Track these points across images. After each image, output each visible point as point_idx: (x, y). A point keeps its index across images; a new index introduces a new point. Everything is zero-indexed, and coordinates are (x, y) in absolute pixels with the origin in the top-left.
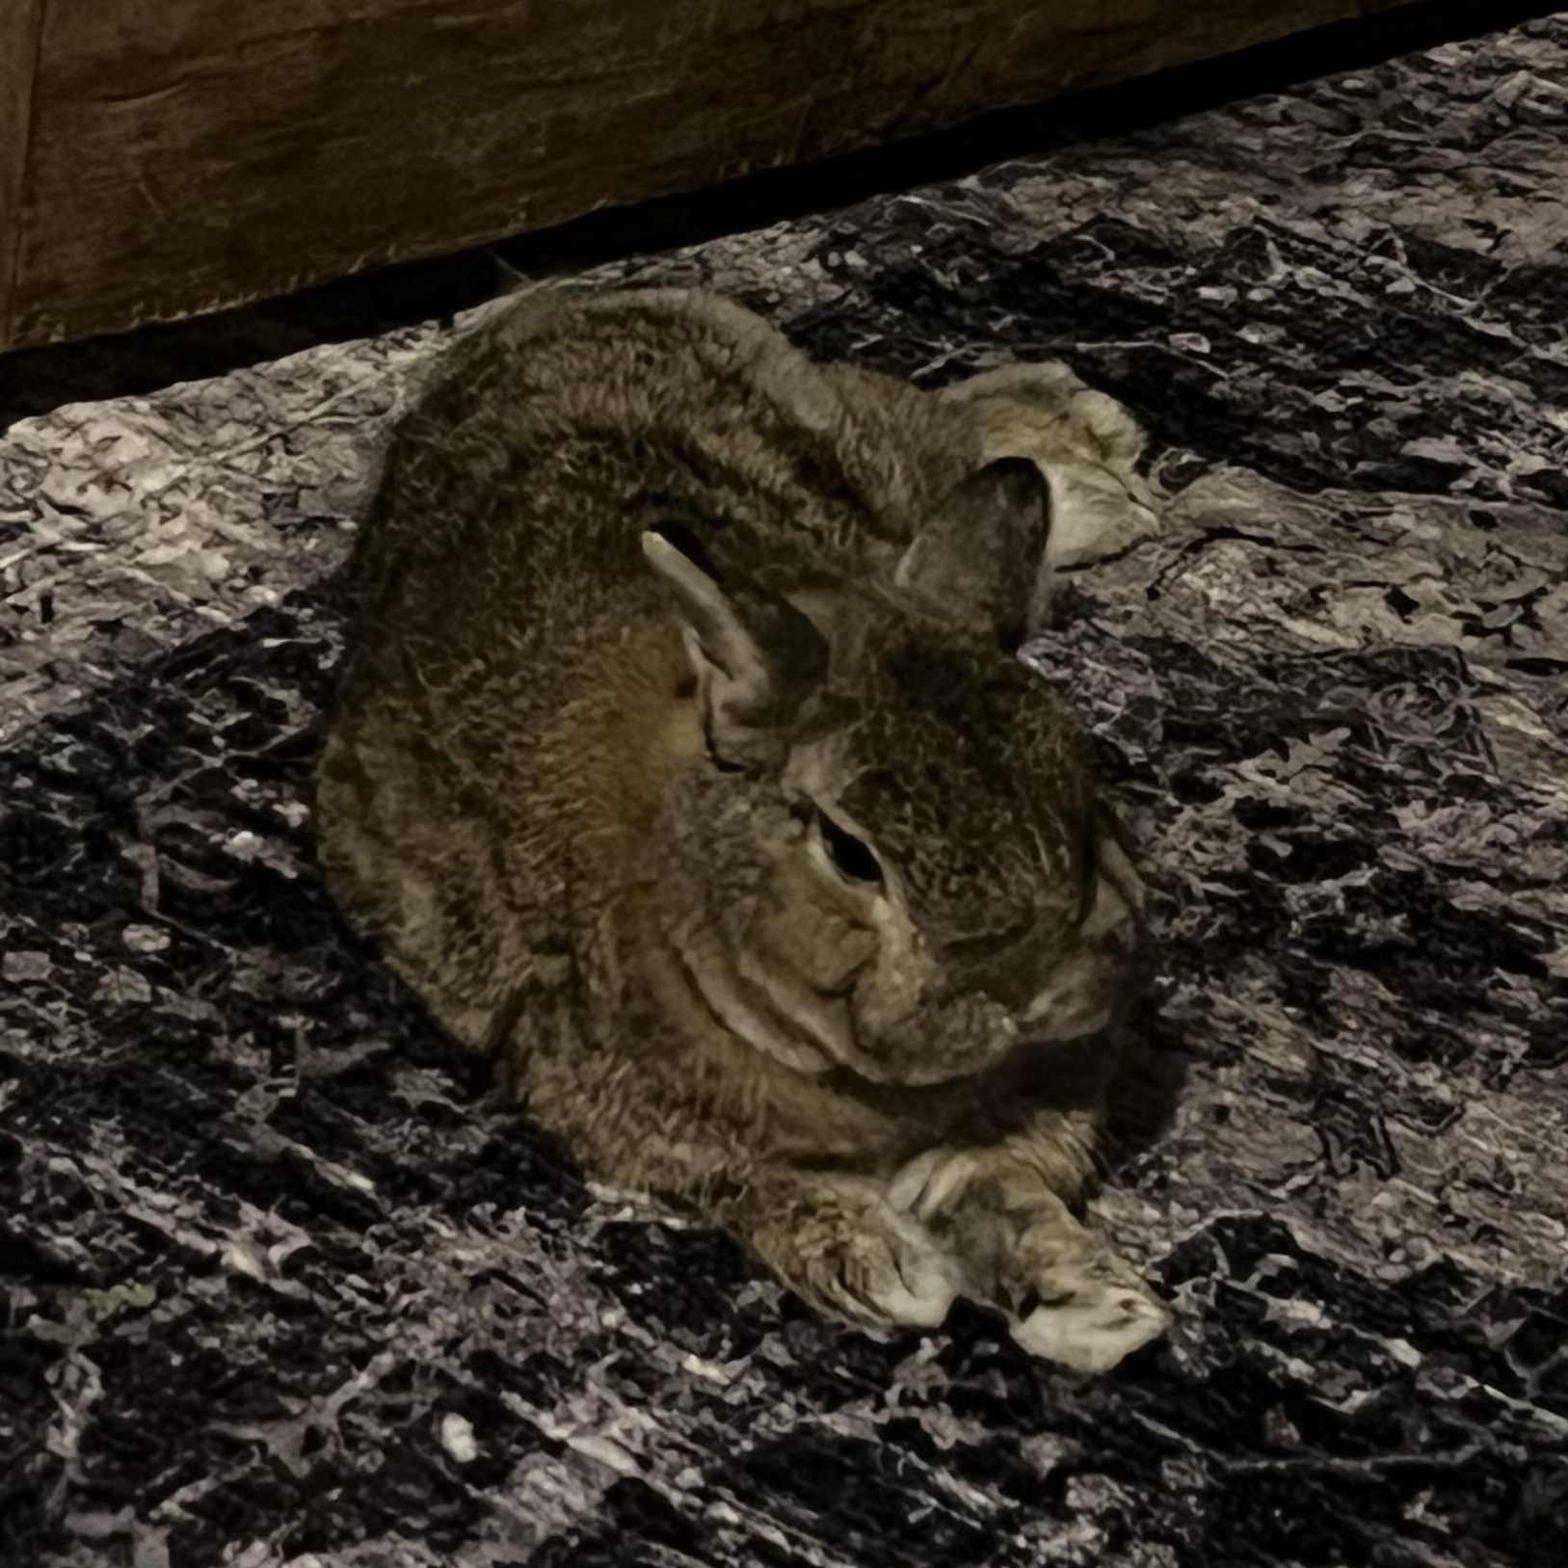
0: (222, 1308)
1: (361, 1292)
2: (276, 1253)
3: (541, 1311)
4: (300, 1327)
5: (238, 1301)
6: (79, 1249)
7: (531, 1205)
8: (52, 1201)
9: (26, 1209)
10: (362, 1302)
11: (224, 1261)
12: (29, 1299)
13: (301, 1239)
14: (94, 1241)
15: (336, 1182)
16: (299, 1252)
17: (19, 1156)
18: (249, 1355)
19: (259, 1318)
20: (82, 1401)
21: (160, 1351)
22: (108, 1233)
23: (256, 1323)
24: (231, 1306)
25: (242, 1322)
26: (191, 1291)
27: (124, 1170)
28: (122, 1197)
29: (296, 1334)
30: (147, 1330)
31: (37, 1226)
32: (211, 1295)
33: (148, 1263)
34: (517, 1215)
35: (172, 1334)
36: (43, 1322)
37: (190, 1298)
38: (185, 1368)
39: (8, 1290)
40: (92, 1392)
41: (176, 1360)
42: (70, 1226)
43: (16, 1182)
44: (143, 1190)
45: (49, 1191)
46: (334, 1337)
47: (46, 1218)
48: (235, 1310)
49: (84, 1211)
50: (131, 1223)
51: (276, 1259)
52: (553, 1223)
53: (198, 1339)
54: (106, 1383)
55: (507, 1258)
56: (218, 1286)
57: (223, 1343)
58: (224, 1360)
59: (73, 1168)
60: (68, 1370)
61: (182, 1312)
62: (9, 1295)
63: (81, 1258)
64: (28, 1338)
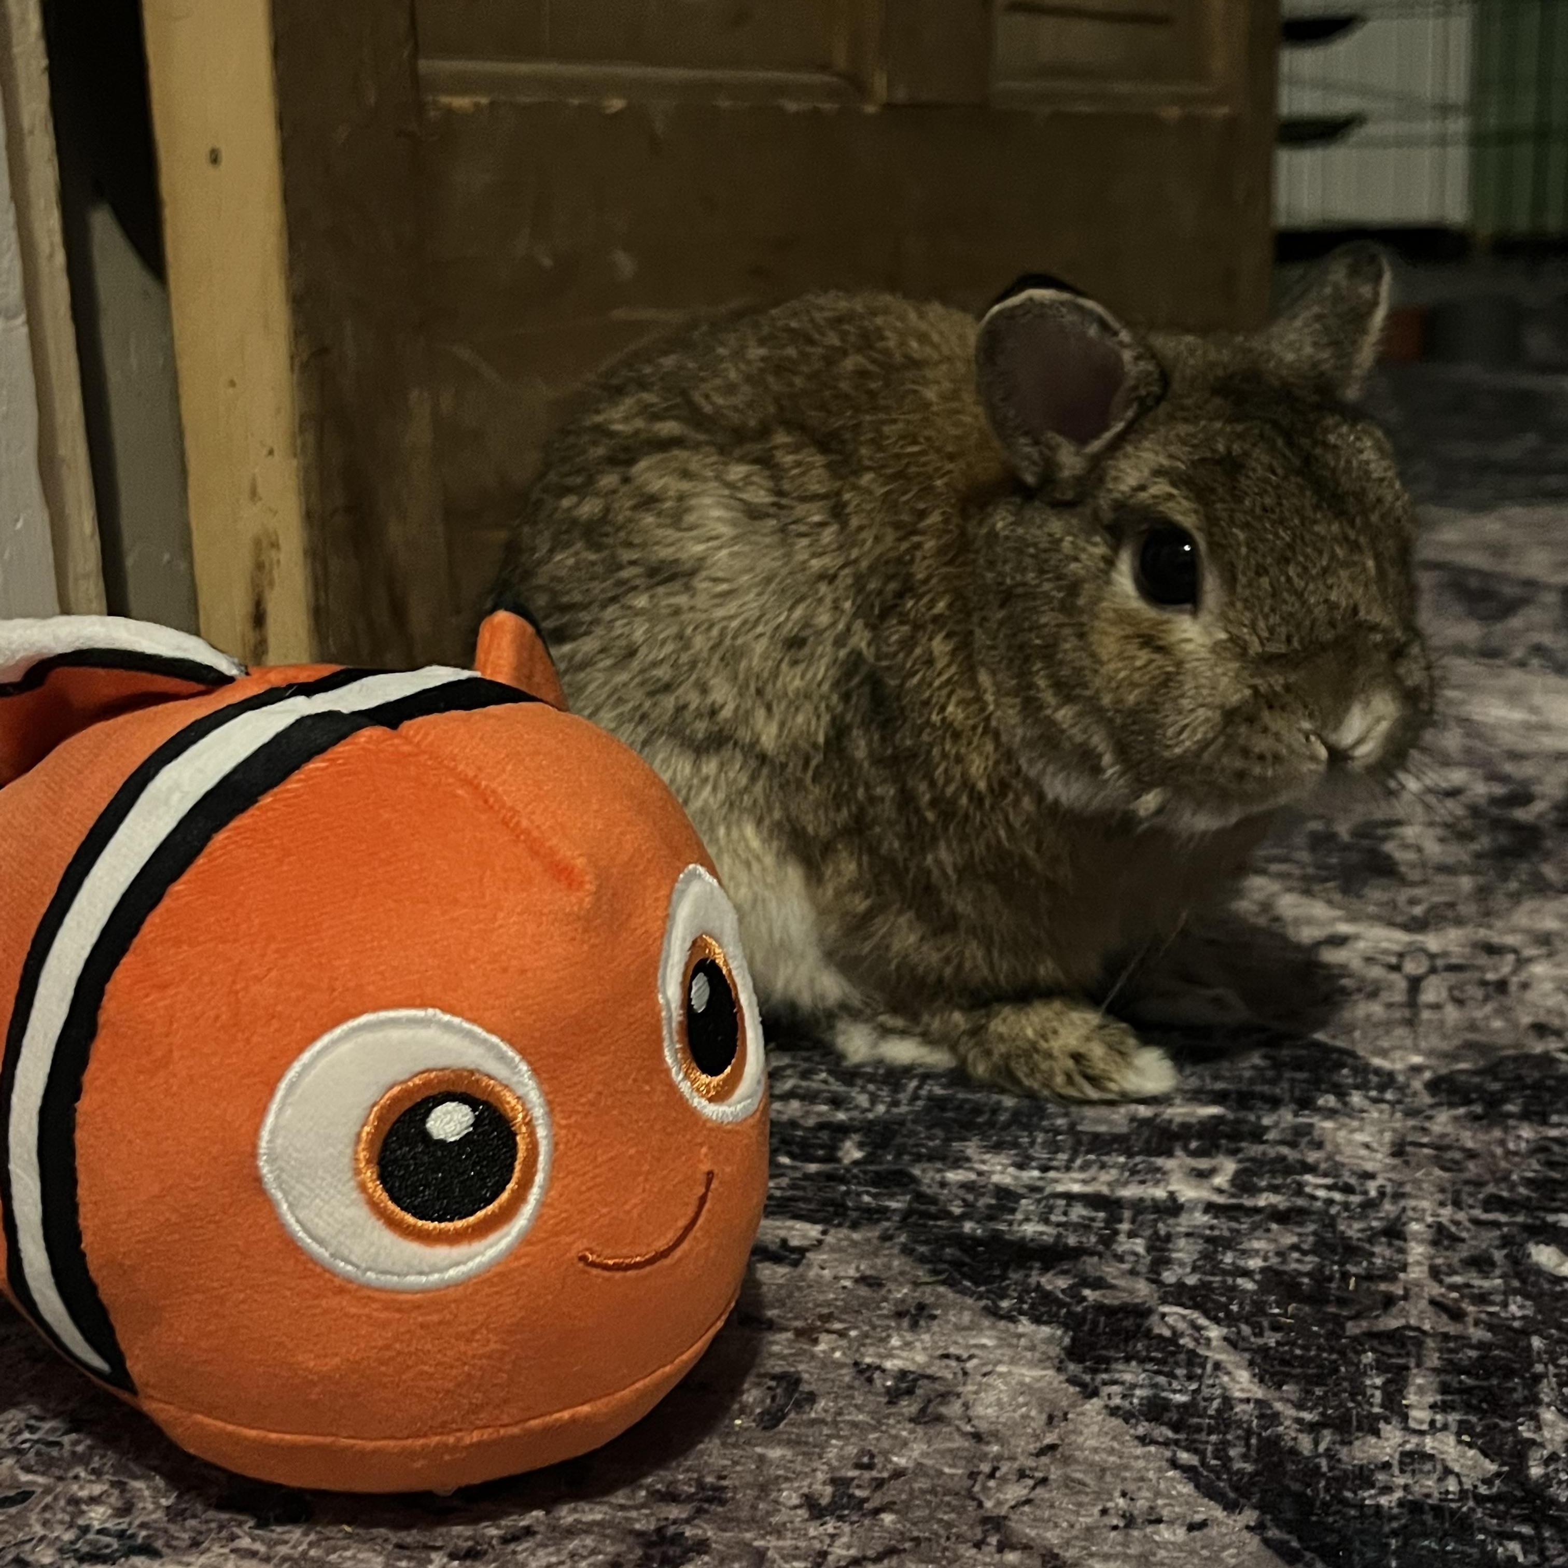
0: (1226, 1233)
1: (1329, 1188)
2: (1220, 1181)
3: (1472, 1154)
4: (1311, 1228)
5: (1234, 1225)
6: (1050, 1230)
7: (1357, 1087)
8: (980, 1204)
9: (966, 1216)
10: (1337, 1196)
11: (1182, 1199)
12: (1063, 1283)
13: (1229, 1166)
14: (1053, 1218)
15: (1192, 1120)
16: (1237, 1174)
17: (914, 1180)
18: (1298, 1261)
19: (1268, 1230)
20: (1214, 1343)
21: (1224, 1282)
22: (1059, 1211)
23: (1270, 1235)
24: (1231, 1230)
25: (1259, 1239)
26: (1182, 1229)
27: (1021, 1166)
28: (1040, 1183)
29: (1315, 1233)
30: (1188, 1270)
31: (994, 1225)
32: (1205, 1227)
33: (1120, 1221)
34: (1356, 1098)
35: (1214, 1267)
36: (1098, 1293)
37: (1188, 1235)
38: (1264, 1288)
39: (1033, 1280)
40: (1215, 1332)
41: (1248, 1285)
42: (1019, 1216)
43: (933, 1201)
44: (1052, 1174)
45: (970, 1197)
46: (1350, 1226)
47: (991, 1218)
48: (1238, 1231)
49: (1017, 1202)
50: (1070, 1197)
51: (1226, 1187)
52: (1389, 1096)
53: (1241, 1263)
54: (1217, 1321)
55: (1394, 1130)
56: (1201, 1219)
57: (1265, 1259)
58: (1285, 1272)
59: (973, 1176)
60: (1170, 1320)
61: (1199, 1248)
62: (1039, 1284)
63: (1059, 1235)
64: (1099, 1308)
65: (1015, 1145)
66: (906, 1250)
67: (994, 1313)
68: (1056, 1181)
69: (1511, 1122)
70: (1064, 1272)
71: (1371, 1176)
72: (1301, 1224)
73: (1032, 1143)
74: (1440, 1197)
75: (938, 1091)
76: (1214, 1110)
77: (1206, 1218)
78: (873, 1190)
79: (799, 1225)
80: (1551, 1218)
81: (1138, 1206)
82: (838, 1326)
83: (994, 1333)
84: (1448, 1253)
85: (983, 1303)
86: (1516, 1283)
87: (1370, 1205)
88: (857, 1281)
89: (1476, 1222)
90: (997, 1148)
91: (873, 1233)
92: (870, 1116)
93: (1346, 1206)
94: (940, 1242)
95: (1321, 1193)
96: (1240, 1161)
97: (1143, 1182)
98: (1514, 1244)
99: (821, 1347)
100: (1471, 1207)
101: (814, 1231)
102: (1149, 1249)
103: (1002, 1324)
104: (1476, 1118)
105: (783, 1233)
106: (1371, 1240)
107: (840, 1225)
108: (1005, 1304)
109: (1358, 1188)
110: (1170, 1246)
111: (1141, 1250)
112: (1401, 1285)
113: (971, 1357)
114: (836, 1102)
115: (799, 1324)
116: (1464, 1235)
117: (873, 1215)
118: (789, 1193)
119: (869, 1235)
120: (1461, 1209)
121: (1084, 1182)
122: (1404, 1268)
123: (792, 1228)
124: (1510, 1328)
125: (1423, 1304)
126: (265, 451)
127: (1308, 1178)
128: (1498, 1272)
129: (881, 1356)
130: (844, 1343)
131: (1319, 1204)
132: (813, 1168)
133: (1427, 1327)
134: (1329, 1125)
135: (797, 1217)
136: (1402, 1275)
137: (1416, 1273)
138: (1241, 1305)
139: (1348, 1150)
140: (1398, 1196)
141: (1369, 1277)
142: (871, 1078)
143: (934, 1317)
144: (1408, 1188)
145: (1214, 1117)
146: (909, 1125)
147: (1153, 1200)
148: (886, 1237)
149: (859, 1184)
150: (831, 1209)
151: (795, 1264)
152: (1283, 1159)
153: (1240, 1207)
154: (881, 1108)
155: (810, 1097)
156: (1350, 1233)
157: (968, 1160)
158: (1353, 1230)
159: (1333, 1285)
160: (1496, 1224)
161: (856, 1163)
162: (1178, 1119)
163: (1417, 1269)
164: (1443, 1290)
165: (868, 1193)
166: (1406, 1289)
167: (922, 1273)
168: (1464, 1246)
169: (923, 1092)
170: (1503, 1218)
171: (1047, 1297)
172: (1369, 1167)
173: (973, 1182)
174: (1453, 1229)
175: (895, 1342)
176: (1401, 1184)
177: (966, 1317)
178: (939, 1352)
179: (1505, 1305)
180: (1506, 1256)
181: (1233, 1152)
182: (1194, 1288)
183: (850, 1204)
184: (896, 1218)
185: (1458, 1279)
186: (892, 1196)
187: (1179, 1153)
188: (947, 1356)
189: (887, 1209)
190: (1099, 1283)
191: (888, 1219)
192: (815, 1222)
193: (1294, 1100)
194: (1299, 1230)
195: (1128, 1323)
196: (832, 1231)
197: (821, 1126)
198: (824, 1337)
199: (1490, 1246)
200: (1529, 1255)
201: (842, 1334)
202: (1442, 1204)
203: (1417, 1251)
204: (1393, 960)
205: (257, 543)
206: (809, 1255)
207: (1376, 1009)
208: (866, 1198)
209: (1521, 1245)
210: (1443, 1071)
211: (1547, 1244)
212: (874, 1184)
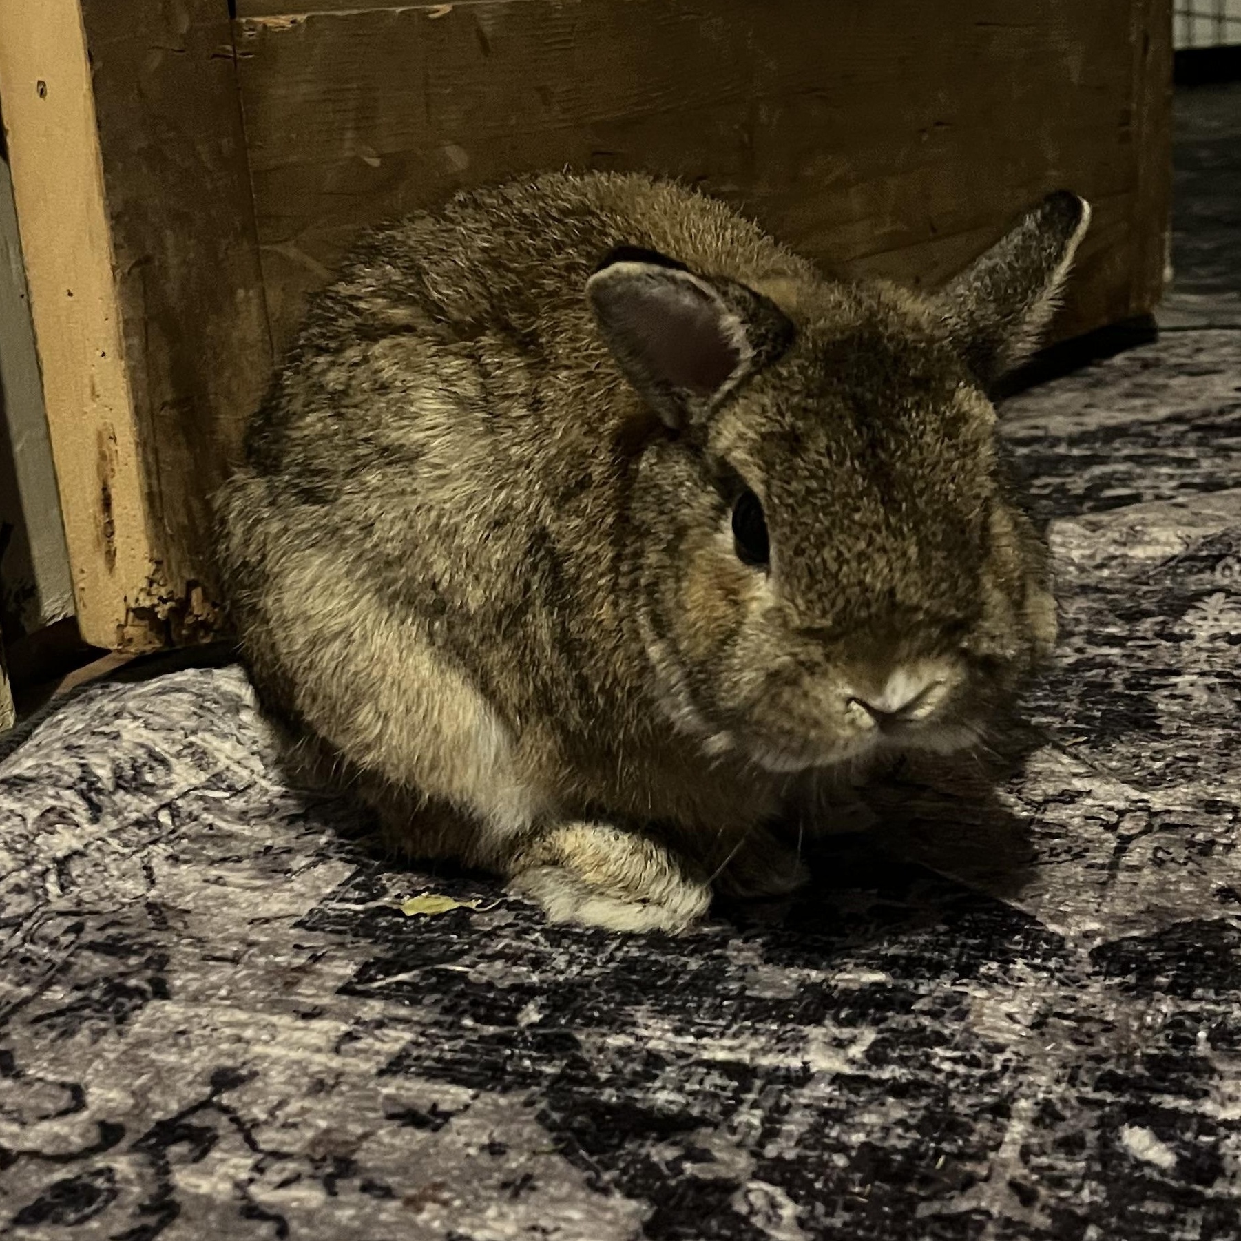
0: (843, 1106)
1: (955, 1061)
2: (856, 1051)
3: (1108, 1027)
4: (924, 1101)
5: (853, 1097)
6: (681, 1098)
7: (1023, 955)
8: (627, 1070)
9: (609, 1083)
10: (961, 1069)
11: (813, 1069)
12: (670, 1153)
13: (869, 1036)
14: (688, 1087)
15: (855, 986)
16: (874, 1044)
17: (577, 1044)
18: (900, 1137)
19: (883, 1104)
20: (785, 1222)
21: (820, 1157)
22: (696, 1078)
23: (884, 1109)
24: (849, 1102)
25: (870, 1112)
26: (803, 1101)
27: (678, 1032)
28: (689, 1050)
29: (926, 1108)
30: (792, 1143)
31: (629, 1093)
32: (823, 1099)
33: (749, 1090)
34: (1019, 966)
35: (817, 1141)
36: (697, 1166)
37: (807, 1106)
38: (854, 1165)
39: (643, 1151)
40: (789, 1210)
41: (840, 1161)
42: (658, 1084)
43: (585, 1065)
44: (705, 1041)
45: (620, 1063)
46: (961, 1102)
47: (632, 1085)
48: (855, 1104)
49: (662, 1069)
50: (711, 1065)
51: (859, 1056)
52: (1052, 964)
53: (845, 1138)
54: (795, 1199)
55: (1044, 1000)
56: (824, 1089)
57: (868, 1134)
58: (882, 1148)
59: (631, 1041)
60: (752, 1197)
61: (811, 1120)
62: (648, 1156)
63: (688, 1104)
64: (694, 1182)
65: (682, 1009)
66: (542, 1118)
67: (593, 1186)
68: (704, 1047)
69: (1158, 994)
70: (674, 1144)
71: (1000, 1049)
72: (915, 1098)
73: (699, 1007)
74: (1060, 1072)
75: (635, 952)
76: (879, 977)
77: (829, 1090)
78: (534, 1054)
79: (453, 1089)
80: (1154, 1100)
81: (772, 1075)
82: (446, 1195)
83: (585, 1206)
84: (1044, 1132)
85: (586, 1174)
86: (1097, 1167)
87: (991, 1079)
88: (482, 1148)
89: (1083, 1101)
90: (664, 1013)
91: (518, 1097)
92: (561, 978)
93: (966, 1080)
94: (576, 1109)
95: (947, 1066)
96: (880, 1032)
97: (782, 1051)
98: (1108, 1125)
99: (424, 1216)
100: (1085, 1085)
101: (465, 1094)
102: (764, 1121)
103: (596, 1197)
104: (1124, 988)
105: (436, 1097)
106: (976, 1118)
107: (493, 1089)
108: (607, 1176)
109: (984, 1062)
110: (787, 1117)
111: (756, 1122)
112: (986, 1164)
113: (557, 1229)
114: (537, 963)
115: (411, 1192)
116: (1068, 1114)
117: (525, 1079)
118: (459, 1056)
119: (515, 1100)
120: (1074, 1086)
121: (731, 1049)
122: (997, 1147)
123: (447, 1092)
124: (1072, 1214)
125: (1002, 1185)
126: (99, 353)
127: (939, 1051)
128: (1085, 1154)
129: (473, 1227)
130: (444, 1212)
131: (940, 1077)
132: (491, 1029)
133: (995, 1211)
134: (982, 994)
135: (455, 1081)
136: (992, 1155)
137: (1009, 1152)
138: (825, 1184)
139: (988, 1021)
140: (1021, 1070)
141: (961, 1156)
142: (578, 938)
143: (534, 1189)
144: (1032, 1063)
145: (874, 984)
146: (594, 988)
147: (788, 1069)
148: (529, 1103)
149: (525, 1048)
150: (489, 1073)
151: (436, 1129)
152: (922, 1028)
153: (865, 1079)
154: (575, 969)
155: (513, 958)
156: (961, 1109)
157: (634, 1024)
158: (961, 1105)
159: (923, 1163)
160: (1100, 1104)
161: (531, 1026)
162: (842, 985)
163: (1010, 1148)
164: (1026, 1172)
165: (530, 1057)
166: (991, 1170)
167: (546, 1142)
168: (1062, 1125)
169: (619, 954)
170: (1109, 1098)
171: (651, 1169)
172: (1001, 1039)
173: (630, 1047)
174: (1059, 1106)
175: (492, 1212)
176: (1027, 1058)
177: (566, 1189)
178: (530, 1223)
179: (1079, 1189)
180: (1099, 1138)
181: (875, 1022)
182: (791, 1162)
183: (509, 1068)
184: (546, 1083)
185: (1044, 1160)
186: (550, 1061)
187: (828, 1022)
188: (534, 1228)
189: (541, 1073)
190: (703, 1156)
191: (538, 1084)
192: (469, 1085)
193: (958, 968)
194: (911, 1104)
195: (712, 1199)
196: (483, 1095)
197: (514, 988)
198: (430, 1206)
199: (1087, 1126)
200: (1120, 1138)
201: (445, 1204)
202: (1058, 1081)
203: (1017, 1129)
204: (1114, 818)
205: (100, 435)
206: (453, 1120)
207: (1078, 871)
208: (527, 1063)
209: (1115, 1128)
210: (1113, 938)
211: (1143, 1126)
212: (538, 1048)
